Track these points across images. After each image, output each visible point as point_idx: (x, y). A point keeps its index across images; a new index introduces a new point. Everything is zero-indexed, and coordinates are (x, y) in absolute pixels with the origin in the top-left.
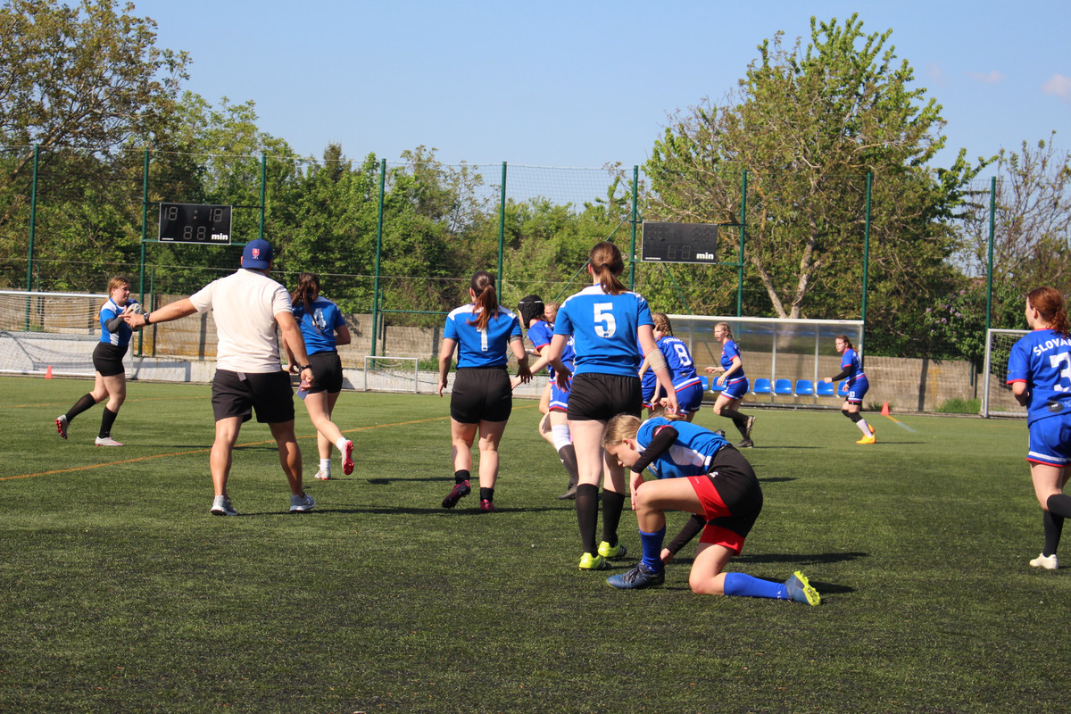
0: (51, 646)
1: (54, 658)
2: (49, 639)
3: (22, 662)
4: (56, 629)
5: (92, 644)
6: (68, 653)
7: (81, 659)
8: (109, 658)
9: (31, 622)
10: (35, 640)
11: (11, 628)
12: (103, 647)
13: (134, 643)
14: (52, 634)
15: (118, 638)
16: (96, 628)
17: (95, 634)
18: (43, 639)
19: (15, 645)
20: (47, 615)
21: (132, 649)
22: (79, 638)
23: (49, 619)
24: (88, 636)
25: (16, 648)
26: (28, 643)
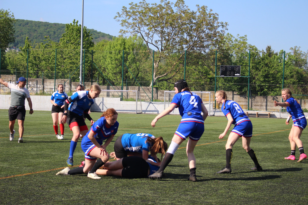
0: (206, 199)
1: (207, 202)
3: (199, 204)
4: (206, 194)
5: (217, 198)
6: (211, 201)
7: (214, 203)
8: (222, 202)
9: (199, 192)
10: (201, 197)
11: (194, 193)
12: (220, 199)
13: (228, 198)
14: (205, 195)
15: (223, 197)
16: (217, 193)
17: (217, 195)
18: (203, 196)
19: (196, 198)
20: (203, 190)
21: (227, 200)
22: (213, 196)
23: (204, 191)
24: (215, 196)
25: (197, 199)
26: (200, 198)
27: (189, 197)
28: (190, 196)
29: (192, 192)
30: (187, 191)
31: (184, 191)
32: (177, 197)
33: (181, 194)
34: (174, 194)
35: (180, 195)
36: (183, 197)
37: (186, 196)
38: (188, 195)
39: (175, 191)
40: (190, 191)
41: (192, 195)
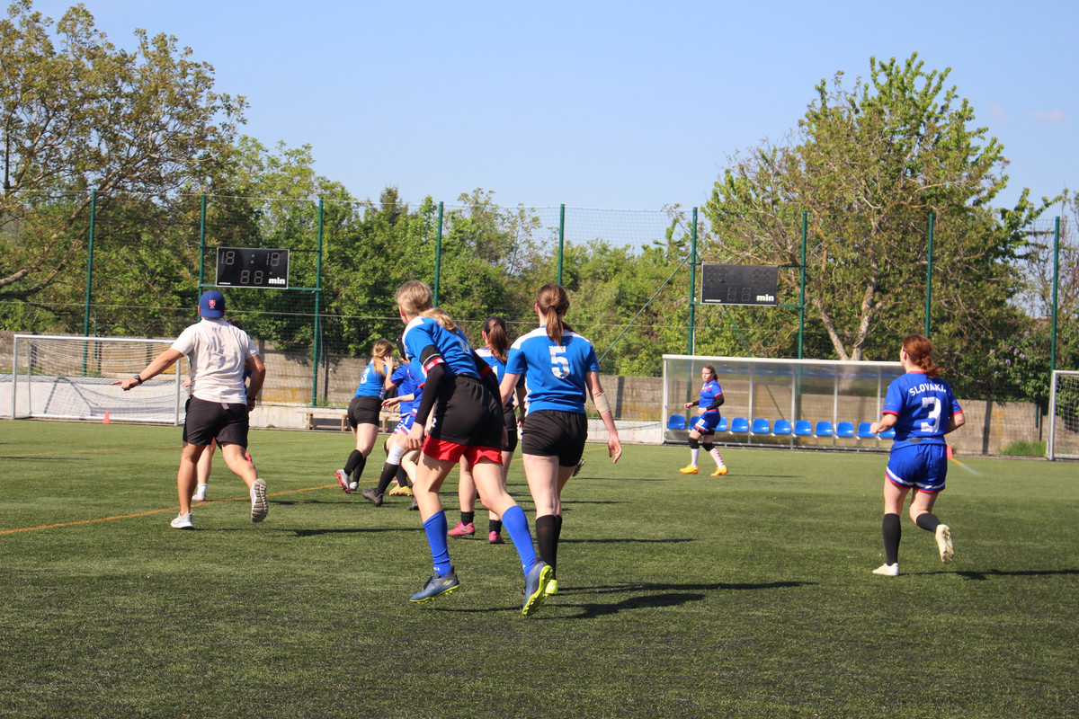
0: (116, 694)
1: (118, 705)
2: (113, 686)
3: (87, 710)
4: (120, 676)
5: (157, 691)
6: (133, 700)
7: (145, 707)
8: (174, 705)
9: (96, 669)
10: (100, 687)
11: (75, 675)
12: (169, 694)
13: (199, 690)
14: (116, 681)
15: (182, 685)
16: (161, 675)
17: (160, 681)
18: (107, 686)
19: (80, 692)
20: (112, 663)
21: (196, 695)
22: (144, 685)
23: (113, 666)
24: (153, 683)
25: (81, 696)
26: (92, 691)
27: (51, 689)
28: (59, 683)
29: (65, 671)
30: (48, 667)
31: (38, 669)
33: (22, 678)
35: (20, 681)
36: (32, 688)
37: (40, 684)
38: (48, 681)
40: (58, 669)
41: (64, 682)
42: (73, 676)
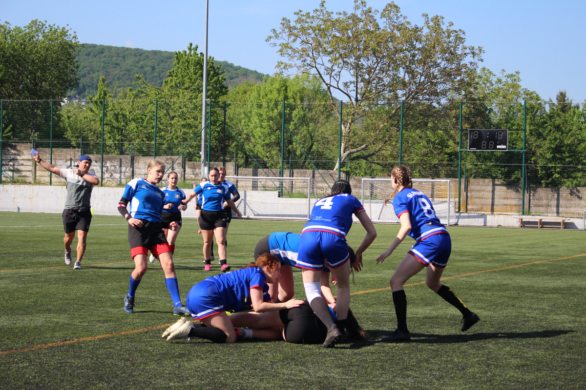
0: (443, 384)
2: (441, 380)
4: (444, 374)
5: (464, 383)
9: (430, 370)
10: (434, 380)
11: (421, 374)
14: (442, 377)
15: (476, 380)
16: (464, 374)
17: (464, 378)
18: (438, 380)
19: (425, 383)
20: (438, 367)
21: (484, 386)
22: (456, 379)
23: (439, 369)
24: (460, 379)
25: (426, 385)
26: (431, 382)
27: (410, 381)
28: (413, 378)
29: (415, 371)
30: (407, 369)
31: (402, 370)
32: (387, 381)
33: (395, 374)
34: (382, 376)
35: (394, 376)
36: (399, 380)
37: (404, 378)
38: (408, 376)
39: (383, 370)
40: (412, 370)
41: (416, 377)
42: (420, 374)
